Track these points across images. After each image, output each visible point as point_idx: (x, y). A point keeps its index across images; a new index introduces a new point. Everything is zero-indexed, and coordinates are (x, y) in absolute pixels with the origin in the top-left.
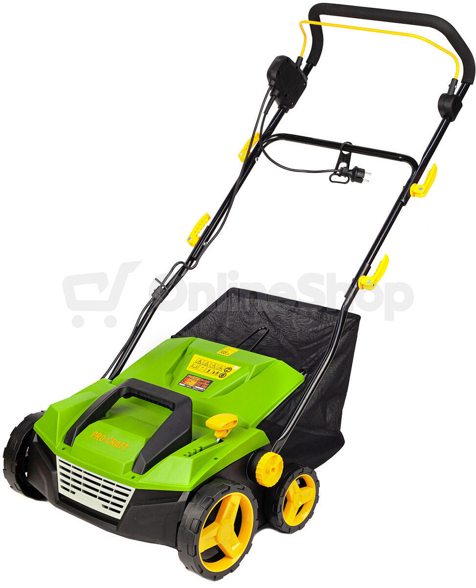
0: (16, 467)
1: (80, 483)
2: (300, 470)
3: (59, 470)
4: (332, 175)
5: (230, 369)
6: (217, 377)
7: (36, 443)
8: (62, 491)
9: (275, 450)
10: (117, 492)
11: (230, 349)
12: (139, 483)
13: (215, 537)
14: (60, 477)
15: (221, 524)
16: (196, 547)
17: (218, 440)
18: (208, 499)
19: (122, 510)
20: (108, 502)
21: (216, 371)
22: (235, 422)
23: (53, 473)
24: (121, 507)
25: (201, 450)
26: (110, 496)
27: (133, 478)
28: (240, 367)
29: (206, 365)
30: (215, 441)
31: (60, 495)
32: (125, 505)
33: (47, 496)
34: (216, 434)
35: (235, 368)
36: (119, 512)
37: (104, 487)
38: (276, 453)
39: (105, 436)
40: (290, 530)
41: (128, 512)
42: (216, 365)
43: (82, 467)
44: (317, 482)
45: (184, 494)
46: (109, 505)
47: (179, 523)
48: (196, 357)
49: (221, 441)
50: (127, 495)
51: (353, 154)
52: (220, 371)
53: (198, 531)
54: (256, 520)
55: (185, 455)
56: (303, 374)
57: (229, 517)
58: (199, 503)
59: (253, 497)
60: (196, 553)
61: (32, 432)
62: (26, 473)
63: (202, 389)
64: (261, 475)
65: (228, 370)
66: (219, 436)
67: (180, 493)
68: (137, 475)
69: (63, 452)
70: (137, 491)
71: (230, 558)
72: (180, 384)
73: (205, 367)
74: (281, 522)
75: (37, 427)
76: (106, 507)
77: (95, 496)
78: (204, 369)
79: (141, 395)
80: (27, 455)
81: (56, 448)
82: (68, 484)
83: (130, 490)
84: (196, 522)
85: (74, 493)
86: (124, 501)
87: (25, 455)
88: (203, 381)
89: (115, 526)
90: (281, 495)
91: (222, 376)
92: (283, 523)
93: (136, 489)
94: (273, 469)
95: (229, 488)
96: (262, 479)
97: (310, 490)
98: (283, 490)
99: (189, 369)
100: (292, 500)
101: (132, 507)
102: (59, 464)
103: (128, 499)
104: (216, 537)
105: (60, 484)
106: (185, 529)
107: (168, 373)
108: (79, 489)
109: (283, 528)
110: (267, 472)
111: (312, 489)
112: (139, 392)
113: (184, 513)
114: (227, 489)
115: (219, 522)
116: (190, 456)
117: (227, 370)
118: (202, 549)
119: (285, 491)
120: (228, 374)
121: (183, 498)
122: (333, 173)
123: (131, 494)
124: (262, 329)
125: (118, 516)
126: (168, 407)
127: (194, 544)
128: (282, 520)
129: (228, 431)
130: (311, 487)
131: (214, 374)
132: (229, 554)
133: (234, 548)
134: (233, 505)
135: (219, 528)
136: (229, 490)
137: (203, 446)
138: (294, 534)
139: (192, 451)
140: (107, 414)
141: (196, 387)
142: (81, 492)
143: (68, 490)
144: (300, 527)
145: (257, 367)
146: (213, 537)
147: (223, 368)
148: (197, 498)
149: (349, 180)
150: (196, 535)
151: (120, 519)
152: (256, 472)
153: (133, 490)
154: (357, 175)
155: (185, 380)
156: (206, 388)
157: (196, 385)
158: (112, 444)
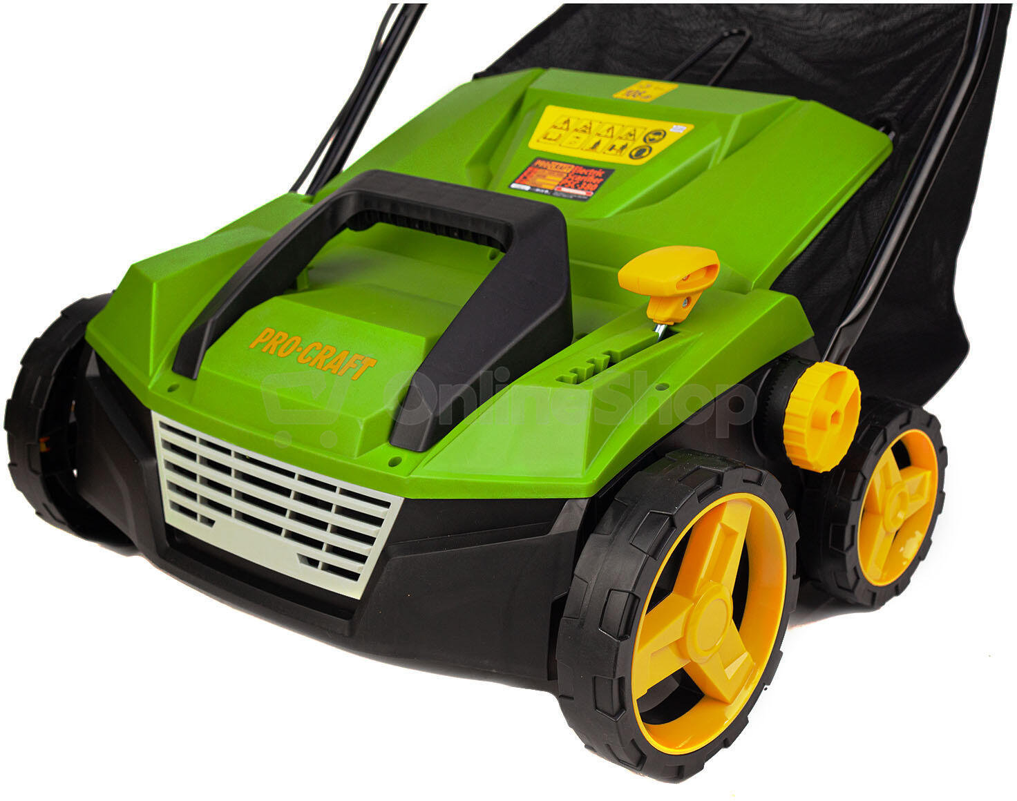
0: (43, 455)
1: (227, 490)
2: (902, 418)
3: (163, 455)
5: (661, 134)
6: (624, 159)
7: (94, 379)
8: (174, 519)
9: (835, 355)
10: (343, 511)
11: (648, 86)
12: (416, 480)
13: (677, 642)
14: (166, 476)
15: (695, 601)
16: (623, 684)
17: (660, 330)
18: (655, 520)
19: (365, 571)
20: (317, 544)
21: (619, 144)
22: (710, 269)
23: (146, 464)
24: (362, 559)
25: (611, 363)
26: (322, 525)
27: (394, 463)
28: (691, 127)
29: (587, 129)
30: (648, 336)
31: (172, 531)
32: (373, 553)
33: (133, 536)
34: (651, 313)
35: (676, 130)
36: (354, 576)
37: (302, 498)
38: (838, 362)
39: (298, 339)
40: (874, 599)
41: (383, 577)
42: (617, 129)
43: (230, 441)
44: (942, 451)
45: (570, 508)
46: (322, 556)
47: (558, 607)
48: (552, 115)
49: (668, 333)
50: (377, 522)
52: (630, 143)
53: (628, 629)
54: (794, 577)
55: (561, 380)
56: (887, 132)
57: (716, 574)
58: (624, 534)
59: (785, 506)
60: (623, 705)
61: (82, 349)
62: (75, 472)
63: (583, 193)
64: (802, 434)
65: (657, 137)
66: (661, 315)
67: (555, 506)
68: (405, 455)
69: (169, 397)
70: (409, 506)
71: (720, 701)
72: (514, 186)
73: (584, 136)
74: (851, 578)
75: (94, 332)
76: (313, 563)
77: (276, 530)
78: (581, 141)
79: (402, 212)
80: (72, 419)
81: (150, 387)
82: (192, 496)
83: (387, 505)
84: (619, 602)
85: (210, 522)
86: (369, 540)
87: (68, 419)
88: (585, 172)
89: (346, 622)
90: (854, 496)
91: (640, 153)
92: (858, 578)
93: (407, 500)
94: (836, 415)
95: (719, 480)
96: (805, 446)
97: (923, 477)
98: (860, 478)
99: (536, 143)
100: (880, 510)
101: (397, 559)
102: (160, 435)
103: (381, 534)
104: (680, 646)
105: (168, 496)
106: (582, 625)
107: (475, 162)
108: (226, 510)
109: (859, 595)
110: (818, 425)
111: (929, 473)
112: (395, 203)
113: (577, 572)
114: (711, 483)
115: (687, 593)
116: (578, 381)
117: (651, 136)
118: (640, 685)
119: (865, 480)
120: (657, 148)
121: (570, 521)
123: (390, 516)
124: (731, 34)
125: (354, 590)
126: (490, 242)
127: (617, 677)
128: (857, 571)
129: (689, 300)
130: (927, 468)
131: (613, 151)
132: (718, 692)
133: (731, 671)
134: (729, 534)
135: (691, 611)
136: (717, 488)
137: (618, 350)
138: (883, 608)
139: (585, 368)
140: (302, 279)
141: (564, 189)
142: (232, 520)
143: (192, 514)
144: (898, 588)
145: (743, 121)
146: (670, 645)
147: (640, 135)
148: (615, 519)
150: (623, 643)
151: (359, 599)
152: (785, 426)
153: (397, 503)
155: (530, 173)
156: (596, 190)
157: (562, 185)
158: (318, 361)
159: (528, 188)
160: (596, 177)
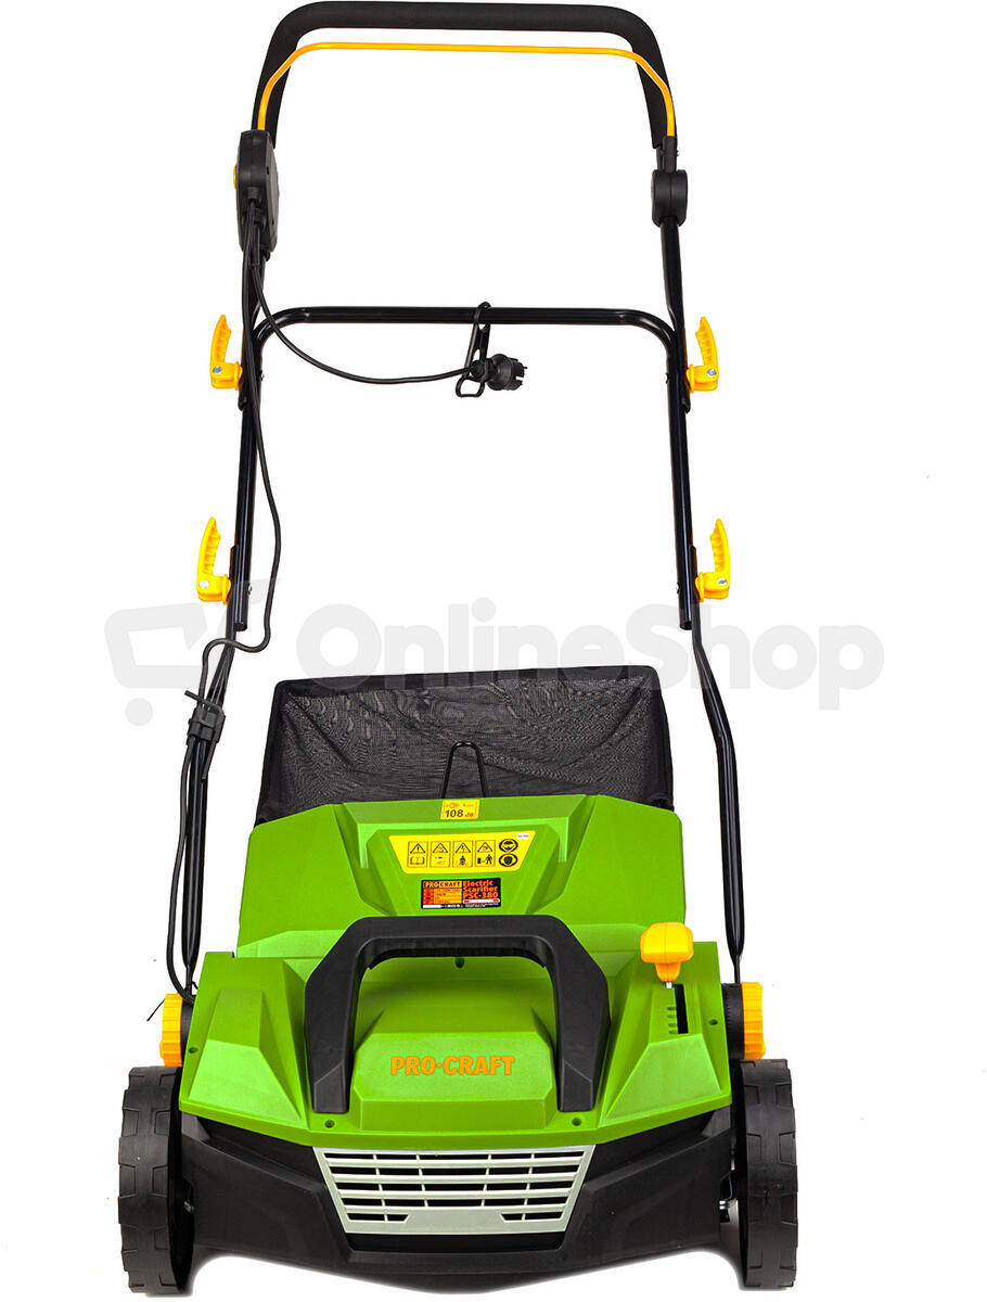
1: (416, 1187)
3: (333, 1179)
4: (460, 382)
5: (511, 842)
6: (500, 868)
10: (540, 1170)
12: (599, 1130)
14: (339, 1195)
17: (670, 986)
19: (568, 1208)
20: (518, 1202)
21: (483, 856)
24: (563, 1200)
26: (521, 1186)
27: (577, 1123)
28: (533, 833)
29: (441, 849)
31: (353, 1238)
32: (573, 1192)
35: (523, 838)
36: (556, 1215)
37: (499, 1171)
42: (469, 844)
45: (717, 1115)
46: (525, 1209)
48: (400, 843)
50: (572, 1169)
51: (495, 328)
52: (491, 854)
55: (671, 1032)
63: (491, 901)
65: (511, 846)
66: (673, 975)
68: (581, 1116)
69: (330, 1132)
70: (601, 1149)
72: (425, 906)
73: (445, 856)
76: (516, 1216)
77: (475, 1202)
78: (446, 859)
81: (309, 1129)
82: (375, 1203)
83: (580, 1154)
85: (402, 1218)
86: (567, 1184)
88: (473, 884)
89: (554, 1251)
91: (509, 860)
93: (597, 1145)
99: (409, 869)
102: (327, 1165)
103: (579, 1176)
105: (343, 1211)
108: (418, 1203)
117: (505, 846)
120: (520, 854)
122: (460, 376)
123: (585, 1160)
125: (558, 1225)
131: (482, 864)
141: (472, 901)
142: (425, 1208)
143: (378, 1217)
147: (493, 846)
149: (482, 386)
151: (564, 1229)
153: (589, 1149)
154: (498, 373)
155: (428, 894)
156: (499, 897)
157: (467, 898)
158: (463, 1070)
159: (439, 906)
160: (489, 886)
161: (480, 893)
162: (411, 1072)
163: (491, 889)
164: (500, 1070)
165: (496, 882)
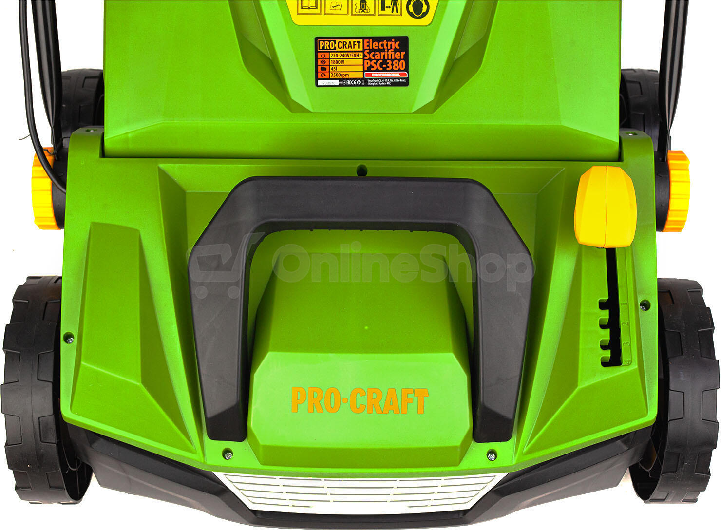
6: (407, 18)
19: (474, 500)
27: (492, 456)
32: (481, 493)
63: (396, 75)
72: (320, 83)
86: (477, 490)
88: (378, 45)
103: (489, 486)
141: (374, 74)
151: (468, 508)
155: (323, 62)
156: (407, 69)
157: (369, 69)
158: (373, 406)
159: (337, 82)
160: (396, 50)
161: (385, 61)
162: (314, 406)
163: (398, 55)
164: (413, 407)
165: (403, 43)
